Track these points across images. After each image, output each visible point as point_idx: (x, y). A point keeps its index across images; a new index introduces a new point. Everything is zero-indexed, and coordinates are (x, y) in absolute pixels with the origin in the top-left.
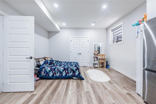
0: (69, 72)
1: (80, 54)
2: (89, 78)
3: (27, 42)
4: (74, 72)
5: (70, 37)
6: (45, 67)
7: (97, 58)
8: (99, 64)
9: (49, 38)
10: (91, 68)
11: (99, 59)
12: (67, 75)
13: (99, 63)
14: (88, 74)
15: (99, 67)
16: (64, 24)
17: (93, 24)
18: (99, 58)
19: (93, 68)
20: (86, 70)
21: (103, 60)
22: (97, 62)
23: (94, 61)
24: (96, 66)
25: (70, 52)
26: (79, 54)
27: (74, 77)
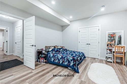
0: (65, 61)
1: (89, 44)
2: (87, 73)
3: (31, 35)
4: (69, 62)
5: (79, 28)
6: (50, 53)
7: (110, 50)
8: (114, 58)
9: (62, 31)
10: (101, 61)
11: (114, 52)
12: (63, 63)
13: (114, 56)
14: (89, 68)
15: (114, 62)
16: (71, 17)
17: (103, 9)
18: (113, 50)
19: (104, 62)
20: (92, 63)
21: (121, 54)
22: (111, 55)
23: (107, 54)
24: (109, 60)
25: (79, 42)
26: (87, 44)
27: (69, 67)
